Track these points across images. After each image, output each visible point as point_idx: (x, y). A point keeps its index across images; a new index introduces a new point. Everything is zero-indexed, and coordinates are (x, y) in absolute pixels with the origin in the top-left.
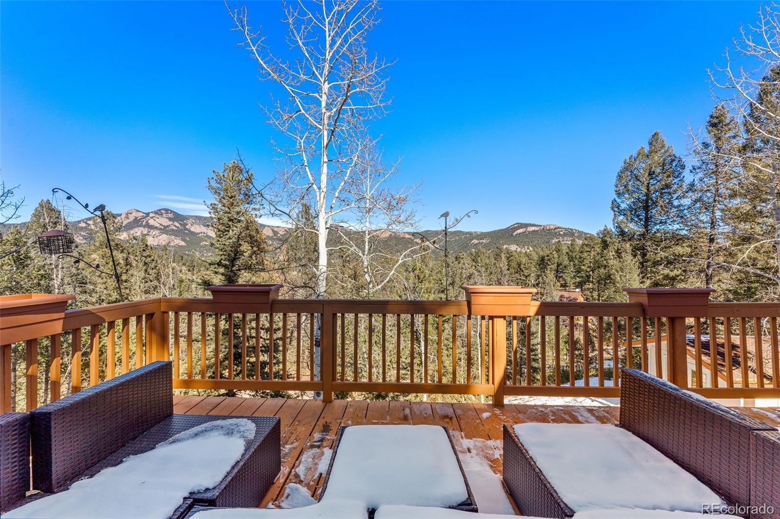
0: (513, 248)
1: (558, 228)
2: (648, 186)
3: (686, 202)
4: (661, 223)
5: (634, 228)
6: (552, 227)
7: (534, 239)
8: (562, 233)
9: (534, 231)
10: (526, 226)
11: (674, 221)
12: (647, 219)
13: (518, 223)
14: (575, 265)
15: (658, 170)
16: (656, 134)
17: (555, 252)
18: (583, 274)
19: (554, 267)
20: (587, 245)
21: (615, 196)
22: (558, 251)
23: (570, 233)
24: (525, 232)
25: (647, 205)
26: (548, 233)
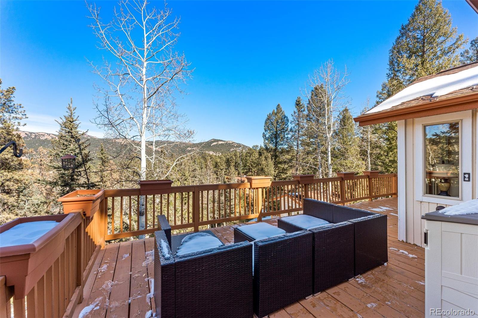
0: (211, 153)
1: (234, 143)
2: (276, 128)
3: (289, 136)
4: (281, 145)
5: (271, 146)
6: (231, 142)
7: (222, 148)
8: (235, 146)
9: (222, 144)
10: (218, 141)
11: (286, 144)
12: (276, 143)
13: (213, 139)
14: (243, 163)
15: (280, 121)
16: (279, 105)
17: (234, 156)
18: (247, 168)
19: (233, 164)
20: (249, 153)
21: (264, 131)
22: (235, 155)
23: (239, 146)
24: (217, 144)
25: (276, 136)
26: (229, 146)
